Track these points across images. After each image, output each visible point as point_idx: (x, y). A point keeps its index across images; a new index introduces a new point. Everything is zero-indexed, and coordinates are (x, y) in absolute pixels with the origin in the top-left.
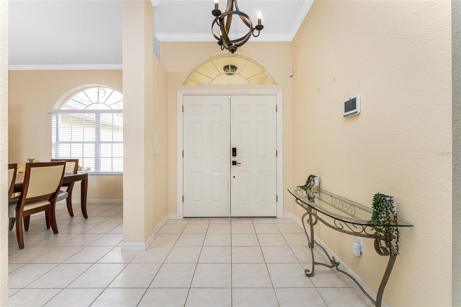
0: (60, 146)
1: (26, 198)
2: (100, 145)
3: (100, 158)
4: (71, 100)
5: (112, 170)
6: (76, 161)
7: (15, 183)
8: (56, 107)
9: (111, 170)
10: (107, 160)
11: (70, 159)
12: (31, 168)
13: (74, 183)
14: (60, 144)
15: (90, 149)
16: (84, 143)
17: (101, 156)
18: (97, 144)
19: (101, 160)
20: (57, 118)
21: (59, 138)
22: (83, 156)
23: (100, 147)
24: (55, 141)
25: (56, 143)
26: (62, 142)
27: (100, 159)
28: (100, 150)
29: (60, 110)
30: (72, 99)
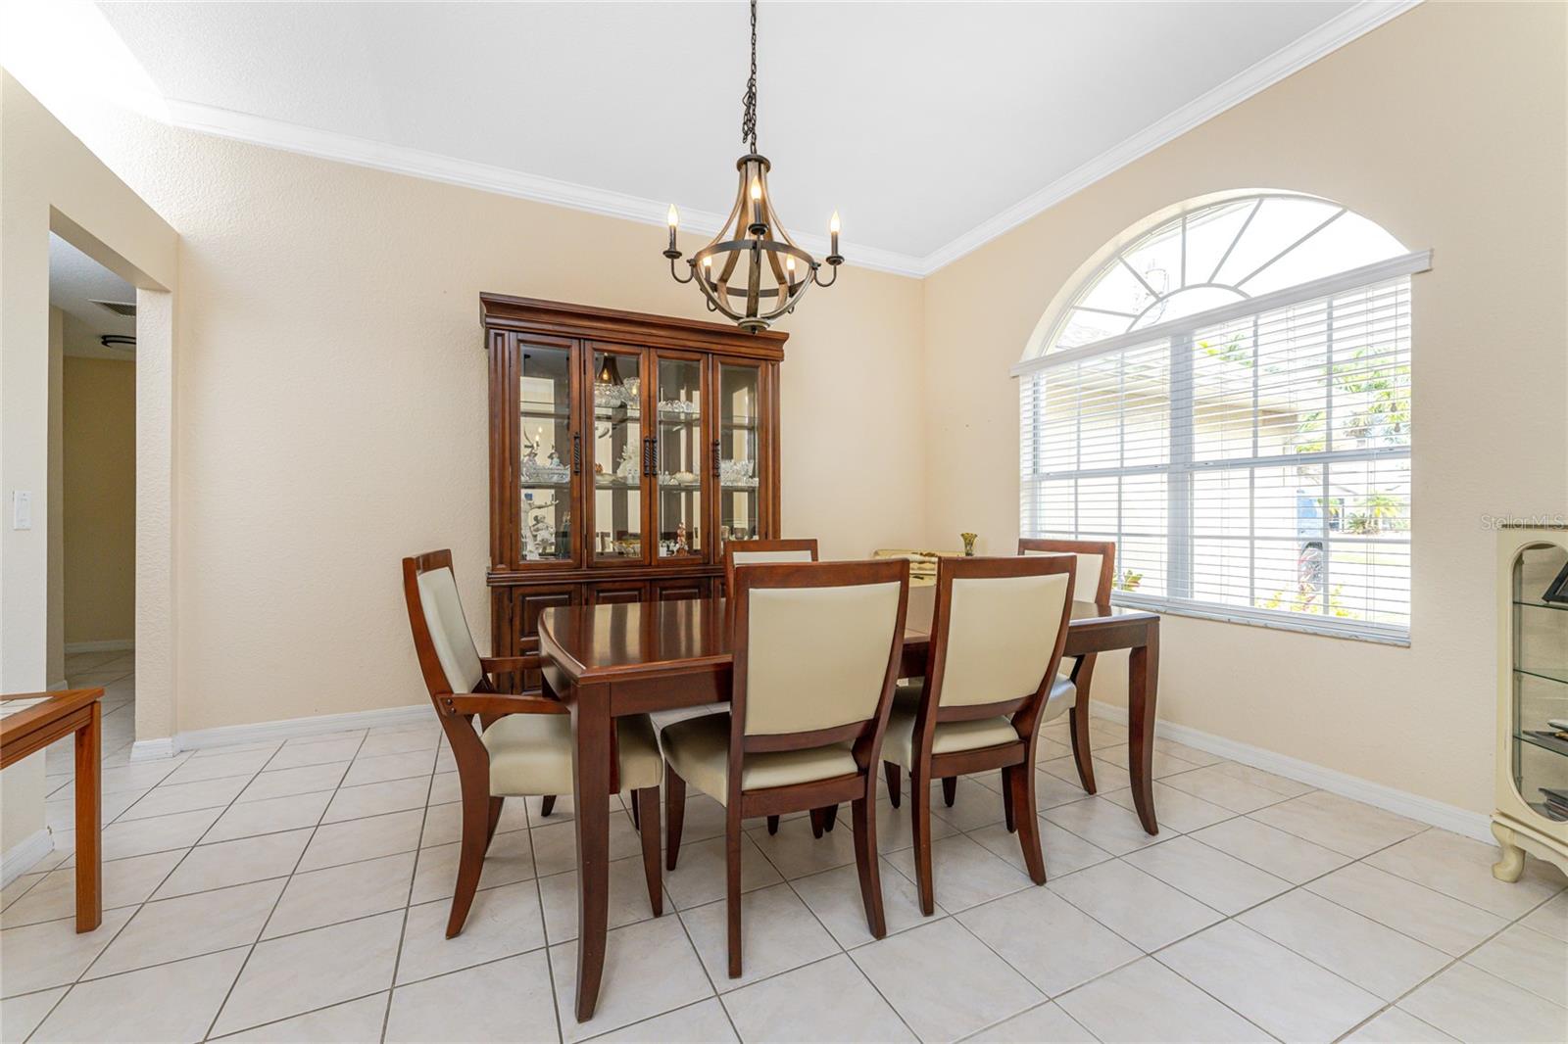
0: (1043, 491)
1: (941, 705)
2: (1192, 480)
3: (1193, 537)
4: (1078, 312)
5: (1252, 603)
6: (1106, 551)
7: (906, 636)
8: (1032, 351)
9: (1245, 603)
10: (1225, 551)
11: (1072, 538)
12: (954, 580)
13: (1096, 656)
14: (1044, 484)
15: (1149, 501)
16: (1126, 475)
17: (1197, 533)
18: (1179, 476)
19: (1197, 550)
20: (1036, 388)
21: (1043, 462)
22: (1120, 529)
23: (1192, 490)
24: (1030, 471)
25: (1033, 481)
26: (1049, 477)
27: (1192, 546)
28: (1192, 504)
29: (1045, 357)
30: (1082, 306)
